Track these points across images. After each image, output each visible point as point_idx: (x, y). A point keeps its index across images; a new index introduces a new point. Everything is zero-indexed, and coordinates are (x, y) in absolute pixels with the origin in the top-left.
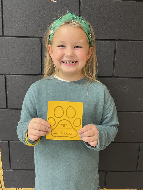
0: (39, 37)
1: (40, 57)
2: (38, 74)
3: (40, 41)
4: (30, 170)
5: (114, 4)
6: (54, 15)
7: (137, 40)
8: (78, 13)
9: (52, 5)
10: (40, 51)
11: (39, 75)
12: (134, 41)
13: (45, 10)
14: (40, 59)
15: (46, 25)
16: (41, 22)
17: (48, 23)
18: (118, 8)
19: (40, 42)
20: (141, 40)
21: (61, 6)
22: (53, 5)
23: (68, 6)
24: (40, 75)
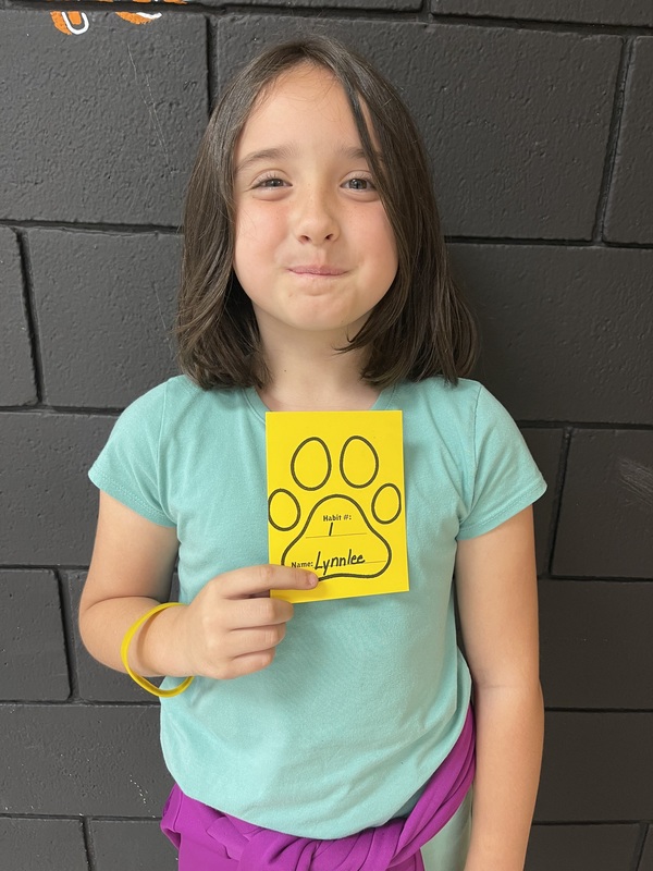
0: (10, 217)
1: (25, 322)
2: (20, 404)
3: (15, 239)
4: (31, 816)
5: (396, 44)
6: (76, 105)
7: (514, 236)
8: (206, 95)
9: (62, 50)
10: (21, 292)
11: (26, 407)
12: (499, 246)
13: (27, 80)
14: (27, 333)
15: (39, 158)
16: (13, 143)
17: (48, 145)
18: (415, 68)
19: (16, 245)
20: (536, 237)
21: (111, 55)
22: (65, 53)
23: (146, 55)
24: (35, 407)
